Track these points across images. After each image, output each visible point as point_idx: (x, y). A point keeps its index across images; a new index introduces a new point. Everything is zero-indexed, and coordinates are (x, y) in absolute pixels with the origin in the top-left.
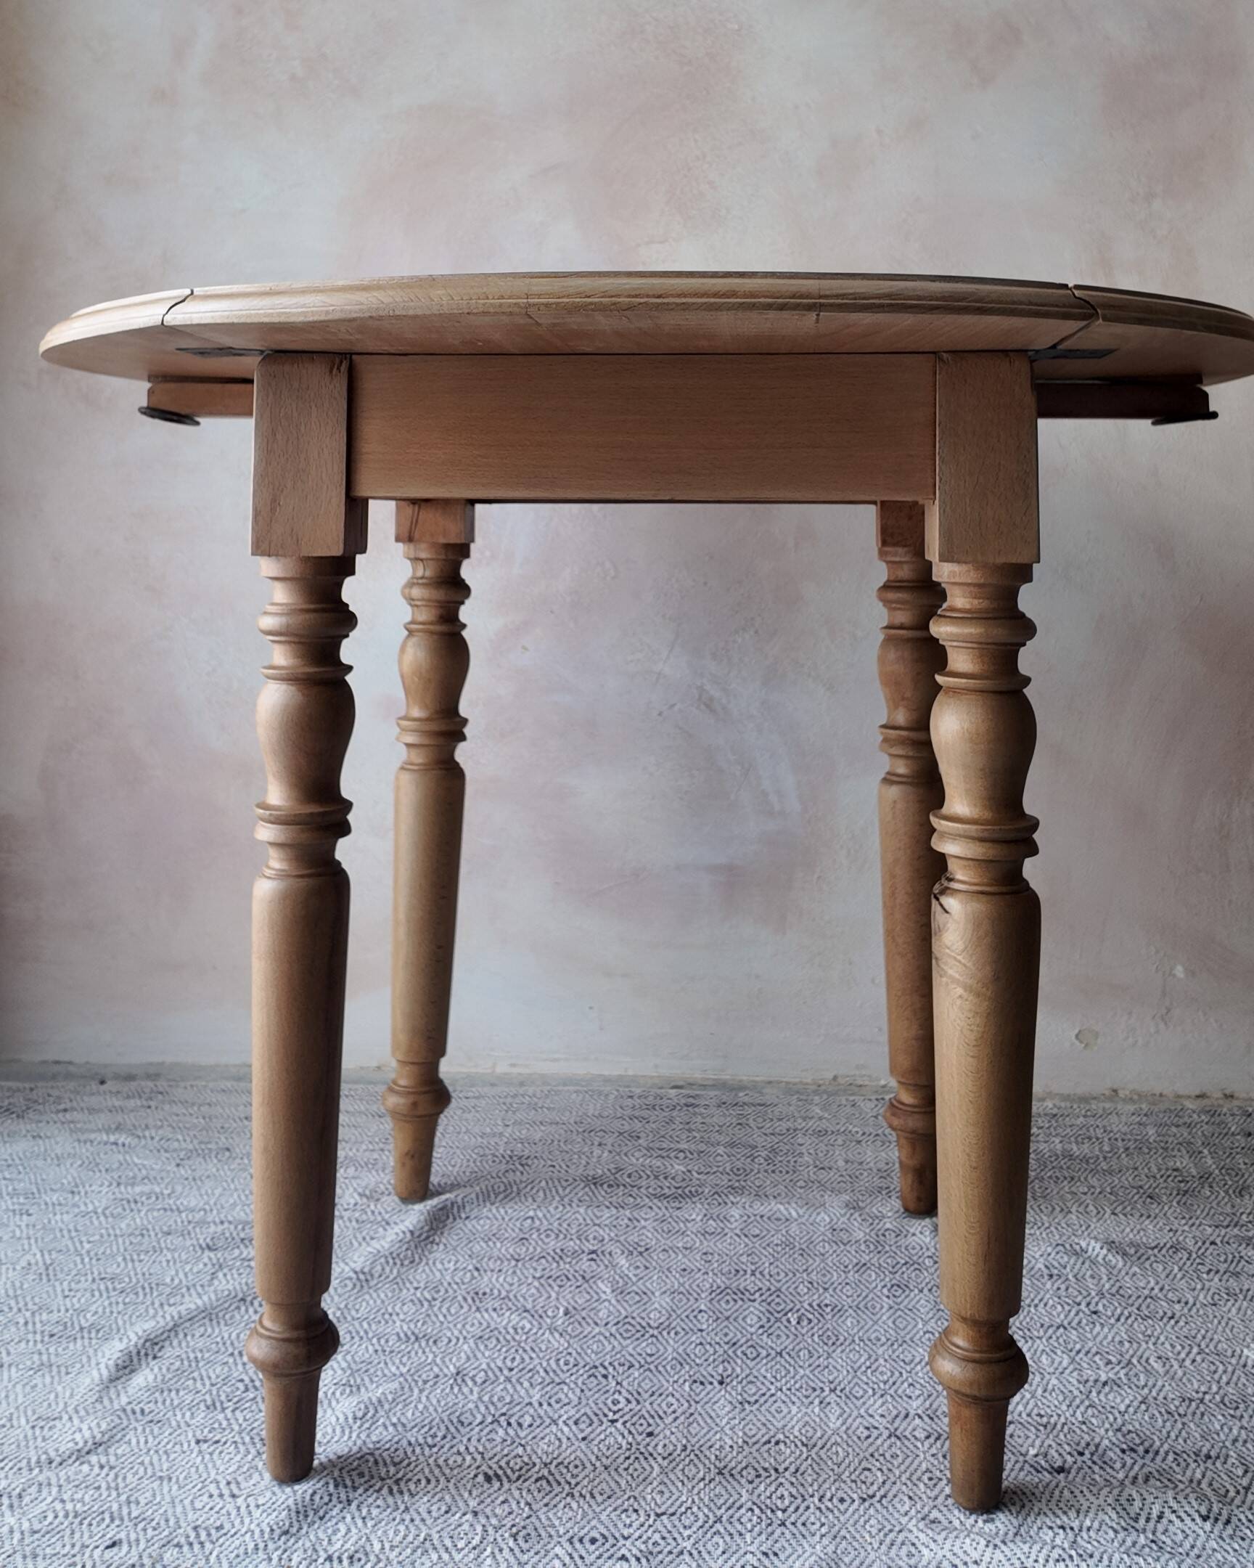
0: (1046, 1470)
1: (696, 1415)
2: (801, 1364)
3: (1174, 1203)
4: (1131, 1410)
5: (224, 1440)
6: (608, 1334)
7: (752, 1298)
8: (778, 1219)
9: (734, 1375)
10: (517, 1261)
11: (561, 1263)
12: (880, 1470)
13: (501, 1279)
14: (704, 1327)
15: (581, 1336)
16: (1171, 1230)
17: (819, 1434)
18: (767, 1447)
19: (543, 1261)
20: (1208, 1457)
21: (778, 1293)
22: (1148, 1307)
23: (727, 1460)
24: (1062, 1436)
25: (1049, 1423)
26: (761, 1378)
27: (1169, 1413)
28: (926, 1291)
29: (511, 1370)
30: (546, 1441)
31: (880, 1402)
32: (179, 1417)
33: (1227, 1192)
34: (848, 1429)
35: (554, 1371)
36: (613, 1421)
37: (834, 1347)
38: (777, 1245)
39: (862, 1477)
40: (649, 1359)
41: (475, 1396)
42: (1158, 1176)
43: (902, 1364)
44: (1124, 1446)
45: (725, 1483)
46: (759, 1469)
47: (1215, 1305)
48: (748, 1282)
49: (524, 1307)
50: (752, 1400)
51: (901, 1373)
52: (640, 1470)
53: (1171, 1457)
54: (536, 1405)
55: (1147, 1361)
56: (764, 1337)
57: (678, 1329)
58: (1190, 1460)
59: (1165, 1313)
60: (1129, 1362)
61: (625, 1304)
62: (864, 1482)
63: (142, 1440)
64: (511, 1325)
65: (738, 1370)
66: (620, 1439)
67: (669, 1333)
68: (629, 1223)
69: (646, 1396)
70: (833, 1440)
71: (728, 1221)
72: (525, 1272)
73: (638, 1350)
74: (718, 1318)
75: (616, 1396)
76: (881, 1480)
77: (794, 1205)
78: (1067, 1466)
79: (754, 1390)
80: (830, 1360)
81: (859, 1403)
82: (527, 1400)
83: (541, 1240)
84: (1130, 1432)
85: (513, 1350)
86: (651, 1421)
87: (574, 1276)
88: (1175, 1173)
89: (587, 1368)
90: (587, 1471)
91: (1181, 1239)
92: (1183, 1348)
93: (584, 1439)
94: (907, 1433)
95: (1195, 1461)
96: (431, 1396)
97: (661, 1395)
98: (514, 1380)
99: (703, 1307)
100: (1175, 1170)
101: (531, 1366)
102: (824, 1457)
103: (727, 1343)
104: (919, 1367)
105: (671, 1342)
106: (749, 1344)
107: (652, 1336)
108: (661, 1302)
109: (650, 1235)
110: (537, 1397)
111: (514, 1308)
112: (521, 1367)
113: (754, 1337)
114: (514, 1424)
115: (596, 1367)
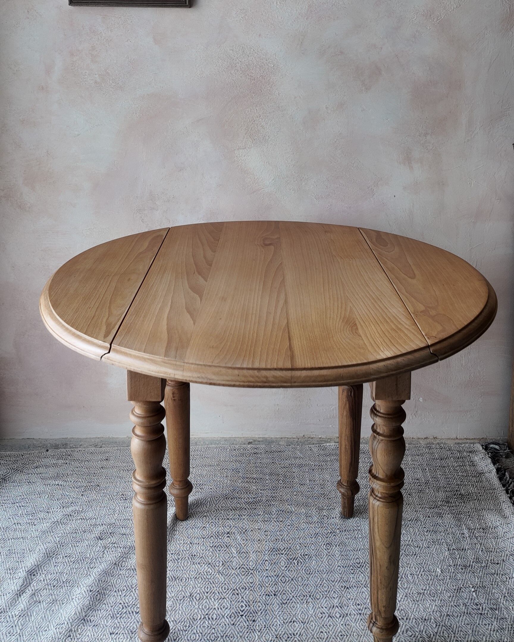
1: (268, 611)
6: (237, 574)
7: (282, 553)
9: (278, 591)
10: (204, 538)
11: (219, 539)
12: (326, 632)
13: (199, 548)
14: (268, 568)
15: (228, 575)
18: (290, 624)
19: (212, 538)
20: (425, 619)
21: (290, 550)
23: (279, 630)
26: (287, 592)
28: (337, 546)
29: (207, 593)
30: (221, 626)
31: (325, 601)
34: (315, 614)
36: (242, 616)
37: (309, 575)
38: (288, 526)
39: (320, 636)
40: (251, 585)
41: (197, 607)
43: (331, 582)
46: (289, 634)
48: (280, 545)
50: (285, 602)
53: (414, 621)
54: (217, 609)
56: (287, 572)
57: (259, 570)
61: (241, 558)
62: (321, 638)
64: (205, 571)
65: (279, 588)
66: (245, 623)
67: (256, 572)
68: (239, 517)
69: (251, 603)
70: (311, 620)
71: (272, 514)
72: (207, 544)
73: (247, 580)
74: (272, 564)
75: (242, 604)
76: (326, 637)
79: (285, 598)
80: (309, 582)
81: (318, 601)
82: (214, 607)
84: (402, 610)
85: (207, 583)
86: (254, 615)
87: (223, 545)
89: (232, 591)
90: (235, 639)
93: (233, 624)
94: (333, 615)
95: (421, 622)
96: (183, 607)
97: (256, 602)
98: (208, 597)
99: (266, 559)
101: (213, 591)
102: (309, 627)
103: (275, 576)
105: (257, 576)
106: (282, 575)
107: (251, 573)
108: (253, 556)
109: (246, 523)
110: (217, 605)
111: (205, 564)
112: (210, 591)
113: (284, 571)
114: (211, 619)
115: (235, 590)
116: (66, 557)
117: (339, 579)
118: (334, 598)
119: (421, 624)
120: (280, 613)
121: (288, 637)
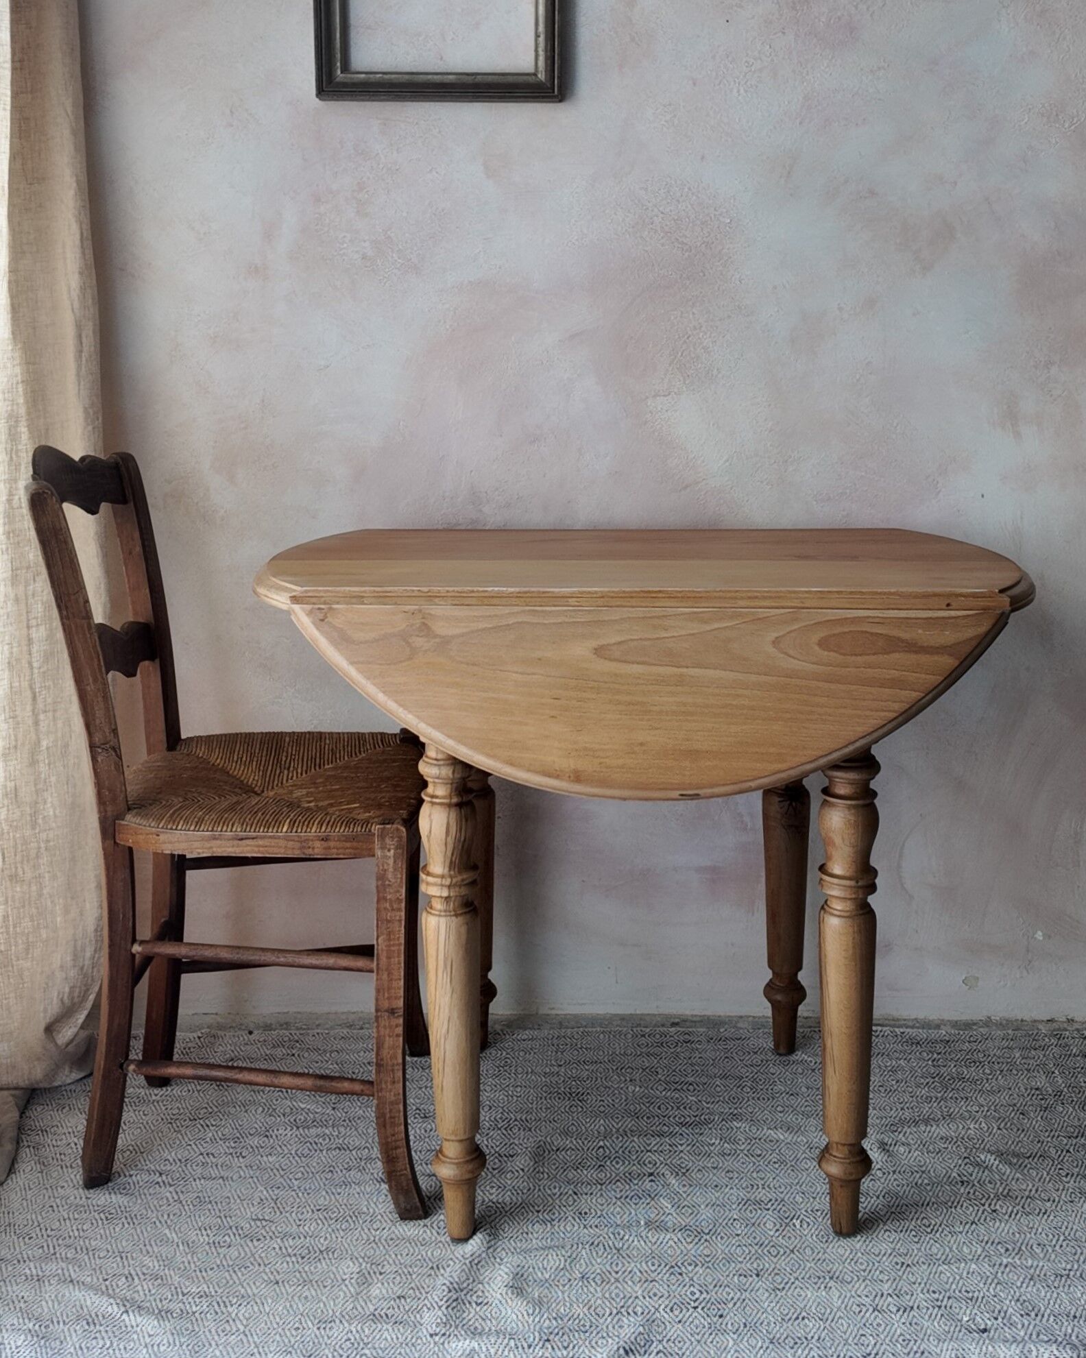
0: (975, 1331)
1: (747, 1301)
2: (807, 1258)
3: (1039, 1118)
4: (1024, 1285)
5: (448, 1333)
6: (676, 1240)
7: (767, 1207)
8: (771, 1141)
9: (765, 1269)
10: (601, 1185)
11: (632, 1184)
12: (871, 1335)
13: (594, 1201)
14: (739, 1232)
15: (659, 1243)
16: (1039, 1142)
18: (797, 1322)
19: (618, 1183)
20: (1075, 1317)
21: (783, 1203)
22: (1029, 1205)
23: (774, 1332)
24: (982, 1306)
25: (973, 1297)
26: (783, 1271)
27: (1048, 1286)
31: (863, 1286)
32: (413, 1318)
33: (1074, 1108)
35: (646, 1271)
36: (695, 1308)
37: (827, 1244)
38: (775, 1163)
39: (861, 1341)
40: (707, 1259)
41: (600, 1295)
42: (1026, 1095)
43: (873, 1256)
44: (1023, 1312)
45: (776, 1350)
49: (616, 1223)
50: (780, 1287)
51: (873, 1263)
52: (721, 1343)
54: (641, 1298)
55: (1031, 1248)
56: (780, 1238)
57: (722, 1234)
58: (1064, 1321)
59: (1040, 1210)
60: (1020, 1249)
61: (683, 1216)
62: (863, 1345)
63: (394, 1337)
65: (767, 1265)
66: (702, 1320)
67: (716, 1238)
68: (671, 1149)
69: (711, 1287)
71: (738, 1143)
72: (609, 1193)
73: (699, 1252)
74: (747, 1225)
76: (873, 1343)
77: (780, 1130)
78: (988, 1327)
79: (780, 1280)
80: (826, 1255)
81: (850, 1287)
82: (634, 1295)
83: (613, 1166)
84: (1024, 1301)
85: (615, 1257)
86: (719, 1307)
87: (643, 1195)
88: (1038, 1092)
89: (667, 1267)
90: (687, 1345)
91: (1046, 1148)
92: (1054, 1236)
93: (680, 1322)
94: (884, 1308)
95: (1067, 1321)
96: (571, 1296)
97: (721, 1286)
98: (621, 1280)
99: (735, 1217)
100: (1037, 1089)
101: (629, 1269)
103: (756, 1245)
104: (885, 1258)
105: (719, 1245)
106: (772, 1244)
107: (706, 1240)
108: (707, 1213)
109: (687, 1158)
110: (640, 1293)
111: (609, 1225)
113: (774, 1238)
114: (632, 1313)
115: (672, 1267)
116: (318, 1210)
117: (889, 1251)
118: (882, 1281)
119: (1066, 1324)
120: (774, 1304)
121: (796, 1343)
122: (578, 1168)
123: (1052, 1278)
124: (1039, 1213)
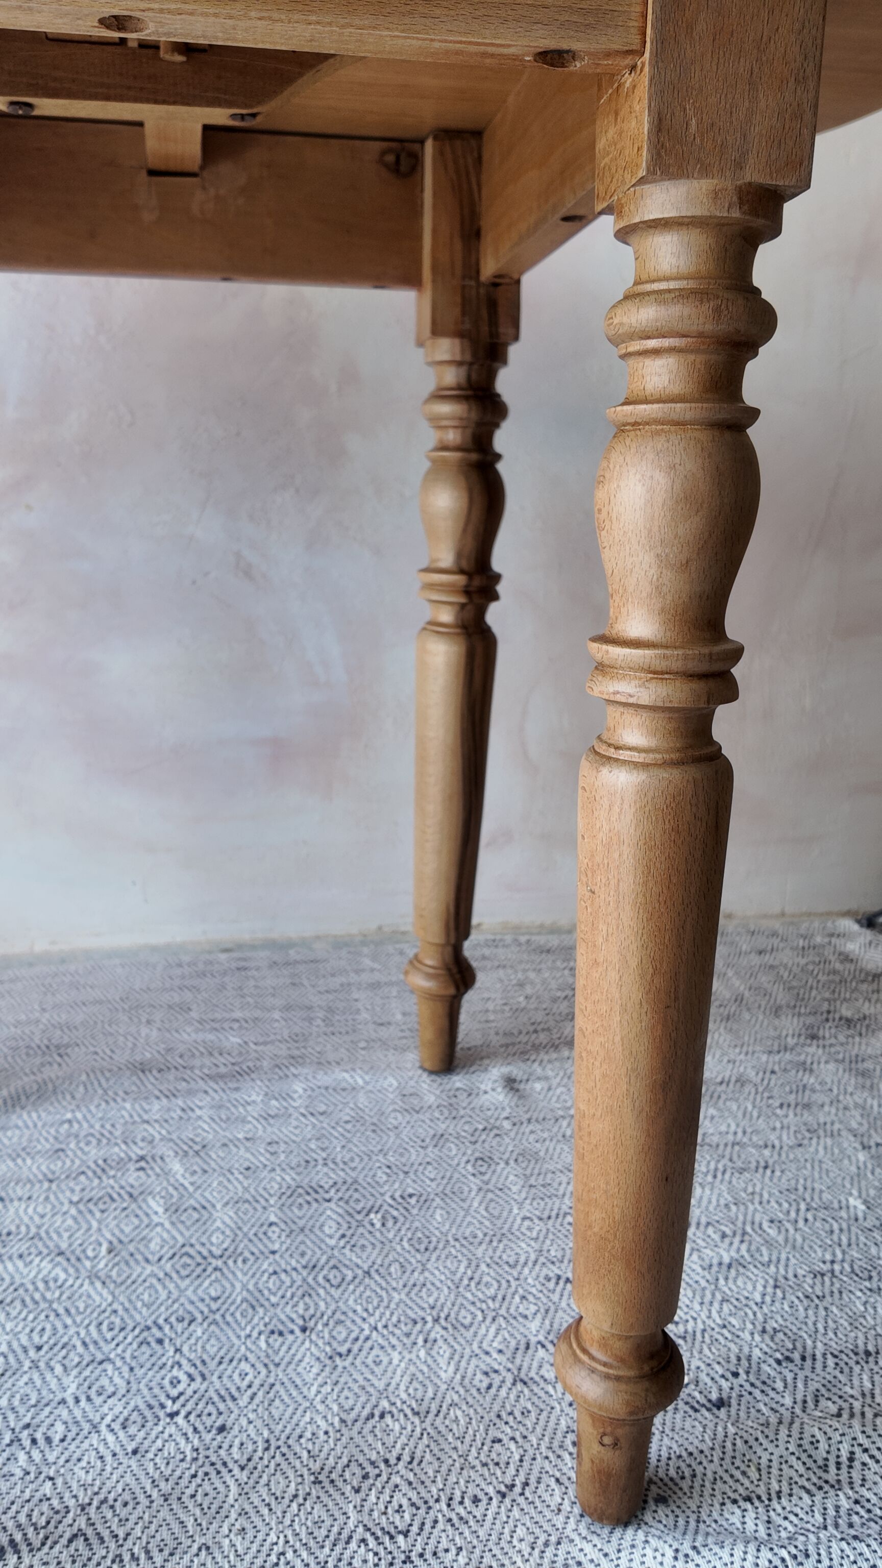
0: (703, 1405)
1: (278, 1387)
2: (394, 1284)
4: (768, 1299)
6: (161, 1275)
7: (327, 1196)
8: (344, 1090)
9: (318, 1314)
10: (51, 1181)
11: (104, 1178)
12: (513, 1439)
13: (30, 1210)
14: (276, 1247)
15: (129, 1281)
17: (430, 1394)
18: (372, 1422)
19: (82, 1178)
20: (868, 1353)
21: (355, 1186)
22: (739, 1156)
23: (323, 1455)
24: (706, 1351)
25: (686, 1332)
26: (351, 1314)
27: (807, 1297)
28: (512, 1162)
29: (39, 1348)
30: (83, 1464)
31: (492, 1330)
33: (764, 1014)
34: (463, 1377)
35: (96, 1343)
36: (172, 1415)
37: (428, 1253)
38: (347, 1122)
39: (494, 1455)
40: (214, 1306)
43: (507, 1268)
44: (778, 1356)
45: (324, 1498)
46: (366, 1464)
47: (800, 1145)
48: (322, 1176)
49: (57, 1246)
50: (343, 1349)
51: (508, 1281)
52: (212, 1494)
53: (831, 1362)
54: (71, 1401)
55: (761, 1228)
56: (347, 1251)
57: (247, 1254)
58: (852, 1363)
59: (758, 1162)
60: (744, 1233)
61: (180, 1226)
62: (497, 1464)
64: (40, 1276)
65: (322, 1305)
66: (183, 1443)
67: (235, 1262)
68: (183, 1115)
69: (212, 1365)
70: (448, 1400)
71: (292, 1098)
72: (60, 1196)
73: (200, 1292)
74: (292, 1231)
75: (175, 1372)
76: (517, 1457)
77: (359, 1071)
78: (725, 1396)
79: (344, 1335)
80: (427, 1274)
81: (469, 1334)
82: (59, 1397)
83: (81, 1149)
84: (776, 1331)
85: (42, 1317)
86: (222, 1407)
87: (119, 1194)
89: (137, 1331)
90: (140, 1508)
91: (742, 1070)
92: (790, 1205)
93: (135, 1452)
94: (532, 1374)
95: (857, 1363)
97: (231, 1361)
98: (42, 1365)
99: (273, 1218)
101: (65, 1339)
102: (442, 1428)
103: (305, 1267)
104: (526, 1271)
105: (239, 1274)
106: (331, 1263)
107: (216, 1269)
108: (223, 1217)
109: (206, 1127)
110: (72, 1388)
111: (45, 1251)
112: (52, 1342)
113: (336, 1252)
114: (41, 1442)
115: (148, 1328)
117: (533, 1257)
118: (526, 1317)
119: (857, 1369)
120: (328, 1388)
121: (365, 1477)
122: (19, 1156)
123: (809, 1280)
124: (757, 1168)
